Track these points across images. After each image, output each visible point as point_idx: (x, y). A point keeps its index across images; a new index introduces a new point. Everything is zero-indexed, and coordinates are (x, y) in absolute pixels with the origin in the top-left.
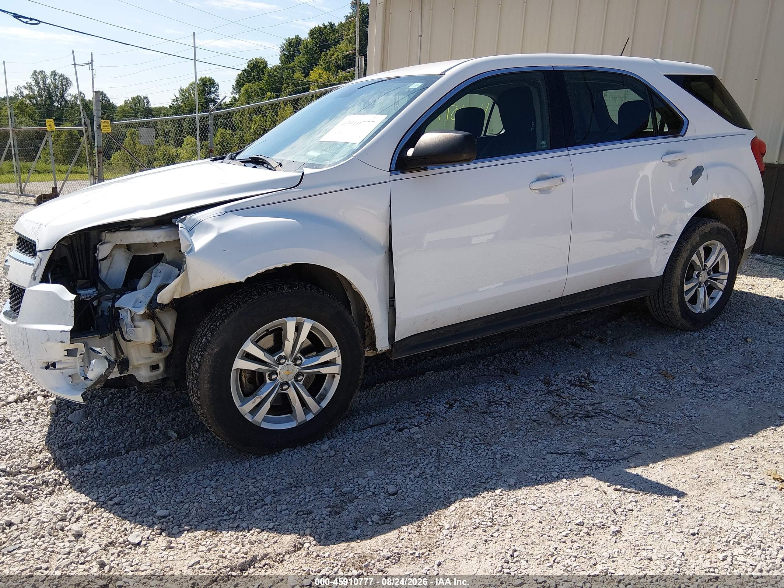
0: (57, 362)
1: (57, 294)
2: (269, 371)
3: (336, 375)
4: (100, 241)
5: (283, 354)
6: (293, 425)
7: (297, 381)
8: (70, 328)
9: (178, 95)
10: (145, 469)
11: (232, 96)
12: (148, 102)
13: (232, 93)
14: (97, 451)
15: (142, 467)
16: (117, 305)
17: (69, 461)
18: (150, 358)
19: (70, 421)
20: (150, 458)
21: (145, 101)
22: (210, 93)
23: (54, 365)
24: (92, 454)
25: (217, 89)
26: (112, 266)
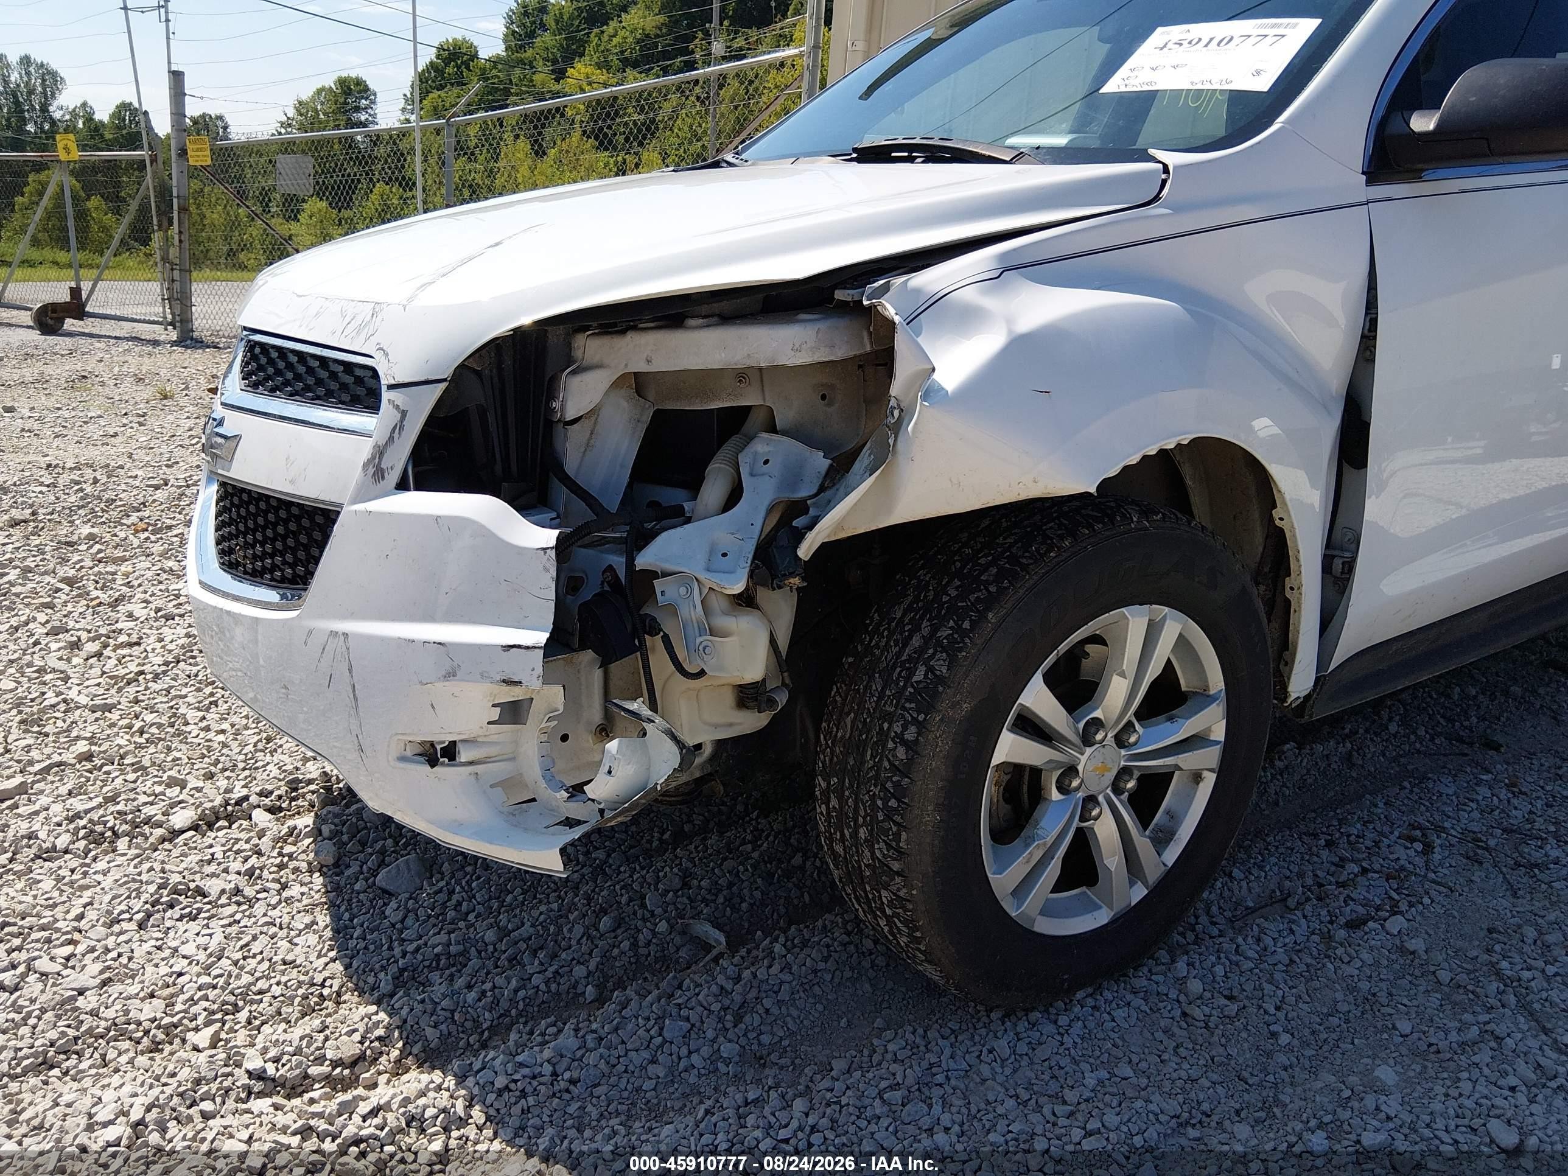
0: (463, 741)
1: (483, 527)
2: (1059, 764)
3: (1206, 774)
4: (568, 361)
5: (1098, 714)
6: (1101, 918)
7: (1117, 789)
8: (541, 637)
9: (291, 113)
10: (695, 1059)
11: (402, 118)
12: (225, 128)
13: (403, 110)
14: (516, 991)
15: (684, 1051)
16: (645, 560)
17: (445, 1032)
18: (731, 725)
19: (385, 891)
20: (694, 1018)
21: (219, 123)
22: (357, 109)
23: (450, 752)
24: (504, 1004)
25: (373, 102)
26: (592, 441)
